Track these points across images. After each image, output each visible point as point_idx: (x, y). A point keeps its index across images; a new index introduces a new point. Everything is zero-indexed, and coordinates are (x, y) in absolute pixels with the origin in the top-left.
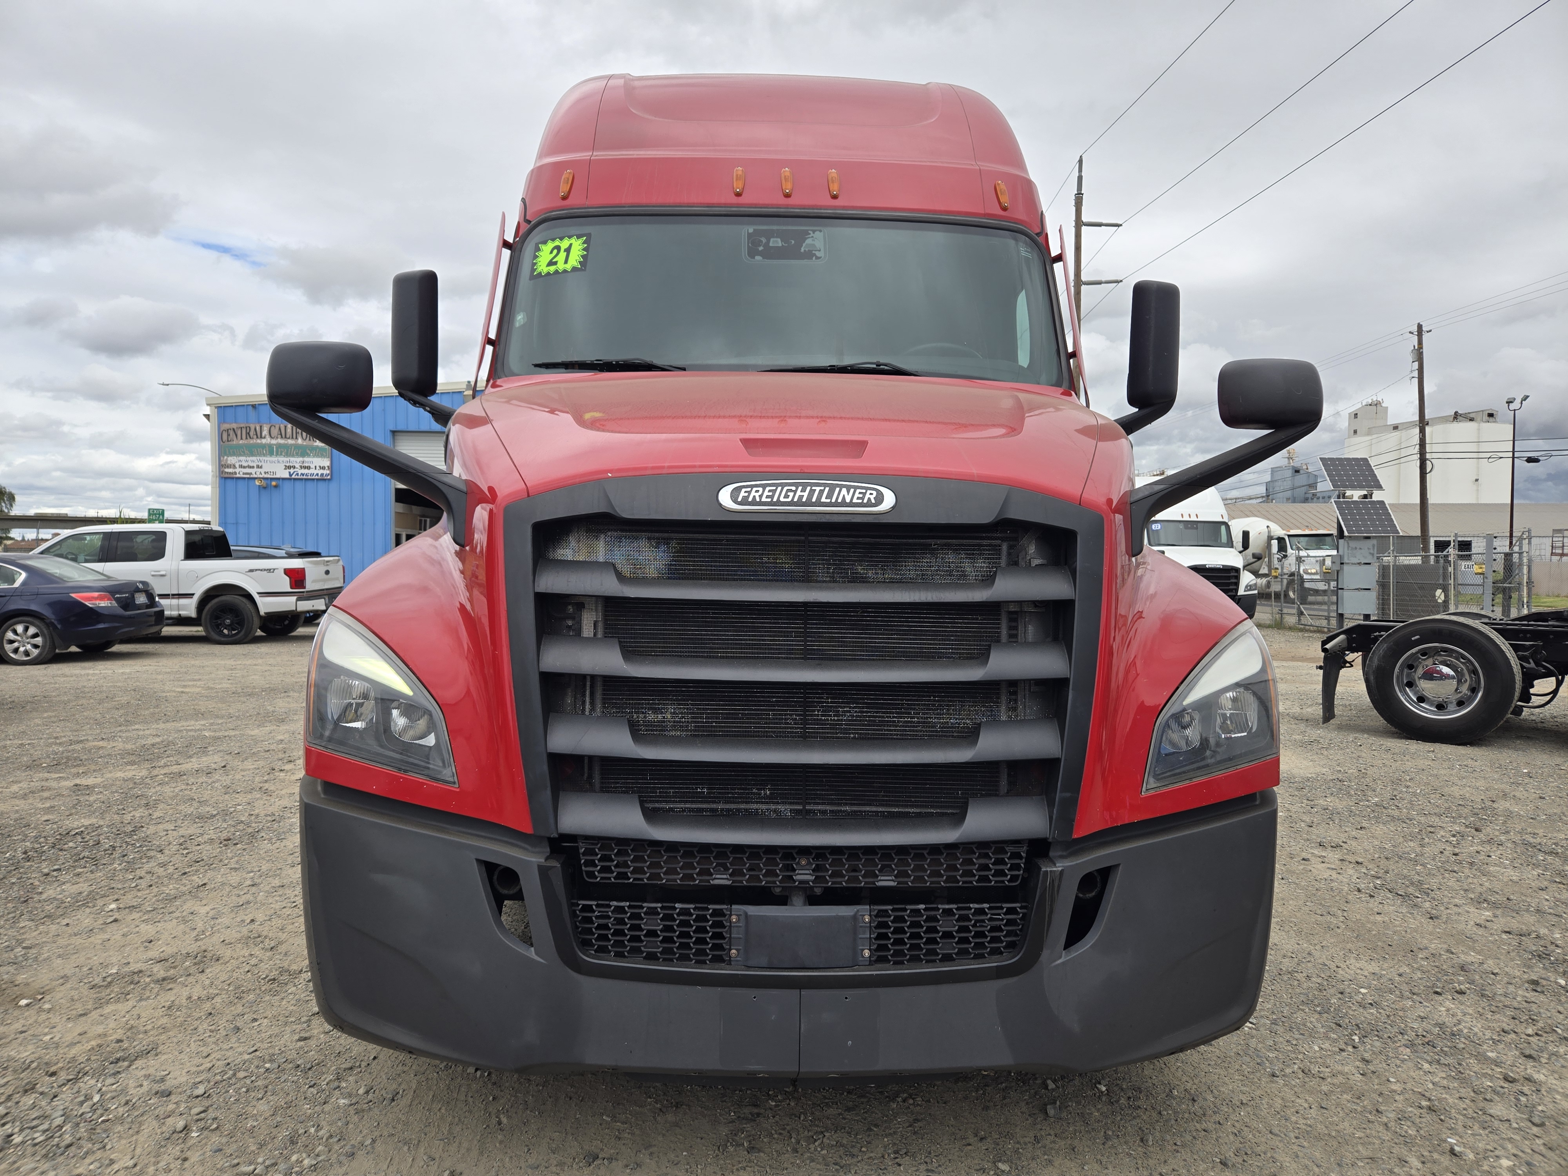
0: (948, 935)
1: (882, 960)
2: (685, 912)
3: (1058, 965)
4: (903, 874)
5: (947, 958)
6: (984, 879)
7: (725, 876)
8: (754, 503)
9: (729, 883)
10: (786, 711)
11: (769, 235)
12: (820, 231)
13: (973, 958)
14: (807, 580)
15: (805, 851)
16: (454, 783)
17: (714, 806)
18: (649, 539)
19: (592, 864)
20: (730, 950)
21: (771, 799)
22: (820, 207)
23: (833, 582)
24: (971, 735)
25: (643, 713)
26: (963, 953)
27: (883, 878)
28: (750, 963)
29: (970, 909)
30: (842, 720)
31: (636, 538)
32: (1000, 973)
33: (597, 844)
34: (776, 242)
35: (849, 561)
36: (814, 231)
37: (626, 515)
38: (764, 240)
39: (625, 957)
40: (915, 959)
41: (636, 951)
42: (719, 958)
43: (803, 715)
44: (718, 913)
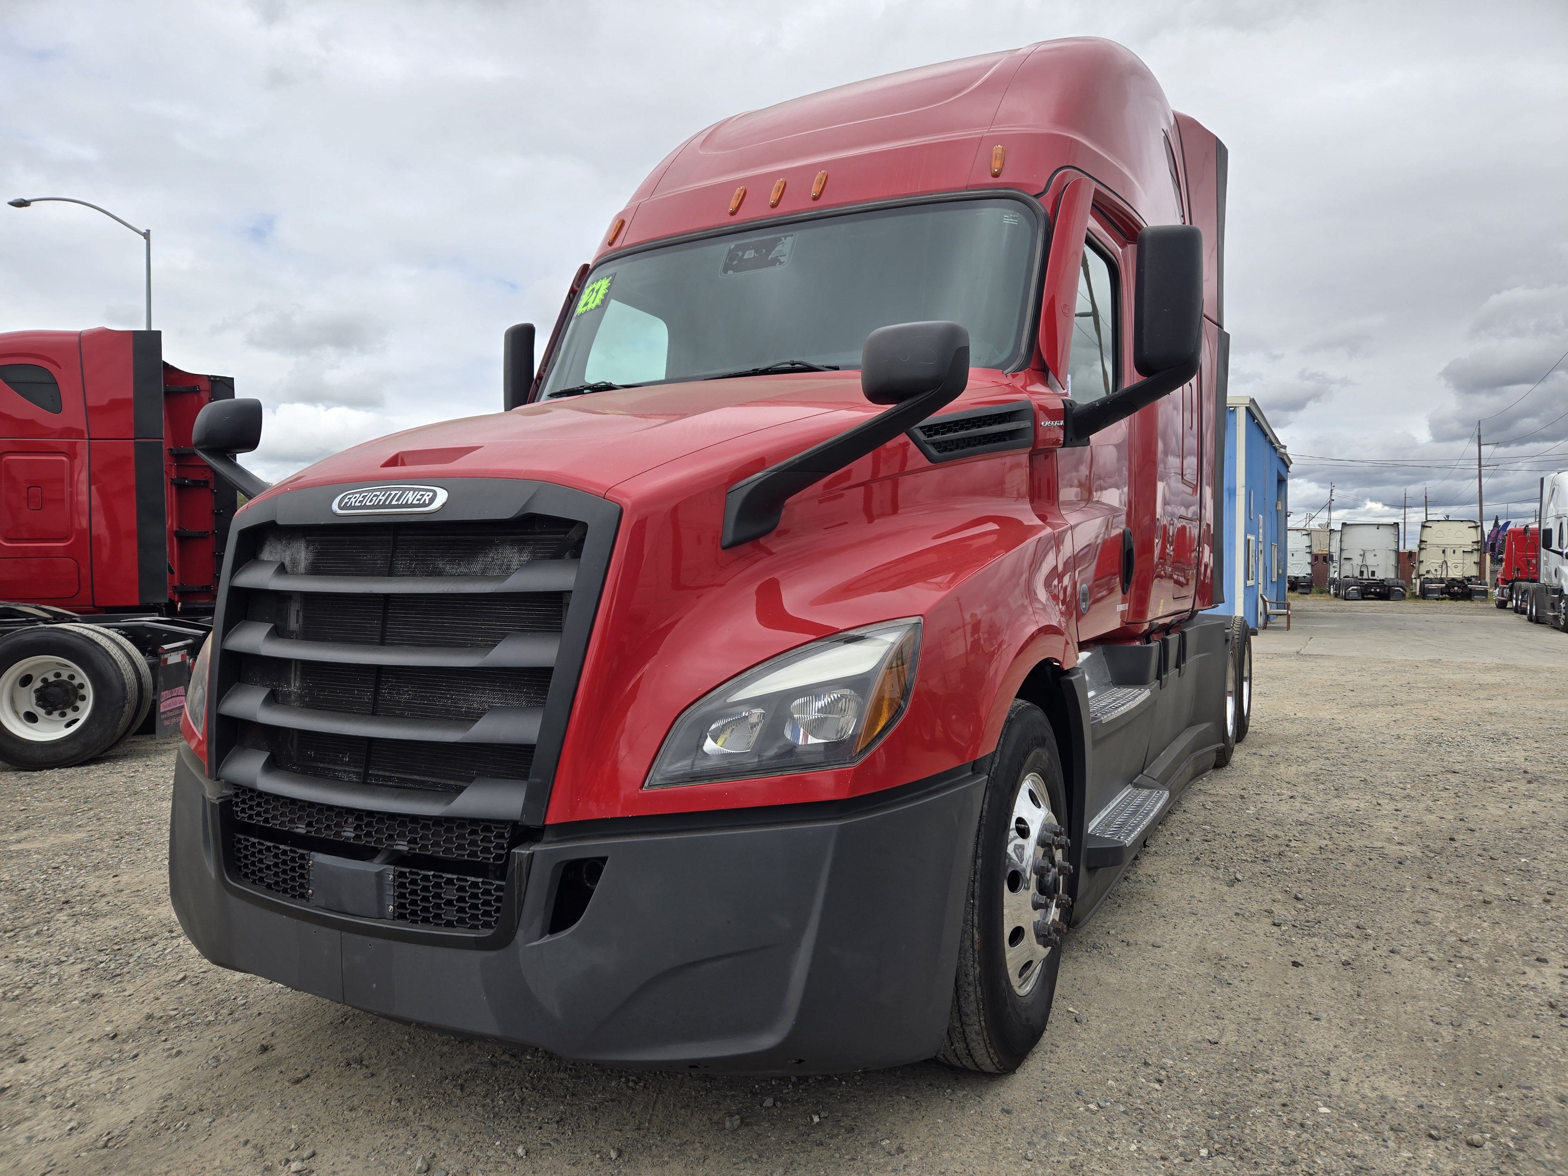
0: (449, 903)
1: (402, 917)
2: (285, 853)
3: (533, 946)
4: (412, 841)
5: (449, 924)
6: (473, 854)
7: (303, 826)
9: (306, 832)
11: (744, 248)
12: (792, 235)
13: (469, 928)
14: (390, 572)
15: (350, 811)
16: (202, 734)
18: (305, 541)
19: (238, 805)
20: (309, 889)
21: (348, 765)
22: (799, 212)
23: (412, 574)
24: (472, 717)
26: (461, 921)
27: (400, 842)
28: (319, 904)
29: (467, 881)
31: (298, 541)
32: (479, 945)
34: (750, 254)
35: (432, 556)
36: (785, 237)
38: (740, 254)
40: (425, 920)
41: (261, 881)
42: (302, 896)
43: (377, 692)
44: (302, 857)
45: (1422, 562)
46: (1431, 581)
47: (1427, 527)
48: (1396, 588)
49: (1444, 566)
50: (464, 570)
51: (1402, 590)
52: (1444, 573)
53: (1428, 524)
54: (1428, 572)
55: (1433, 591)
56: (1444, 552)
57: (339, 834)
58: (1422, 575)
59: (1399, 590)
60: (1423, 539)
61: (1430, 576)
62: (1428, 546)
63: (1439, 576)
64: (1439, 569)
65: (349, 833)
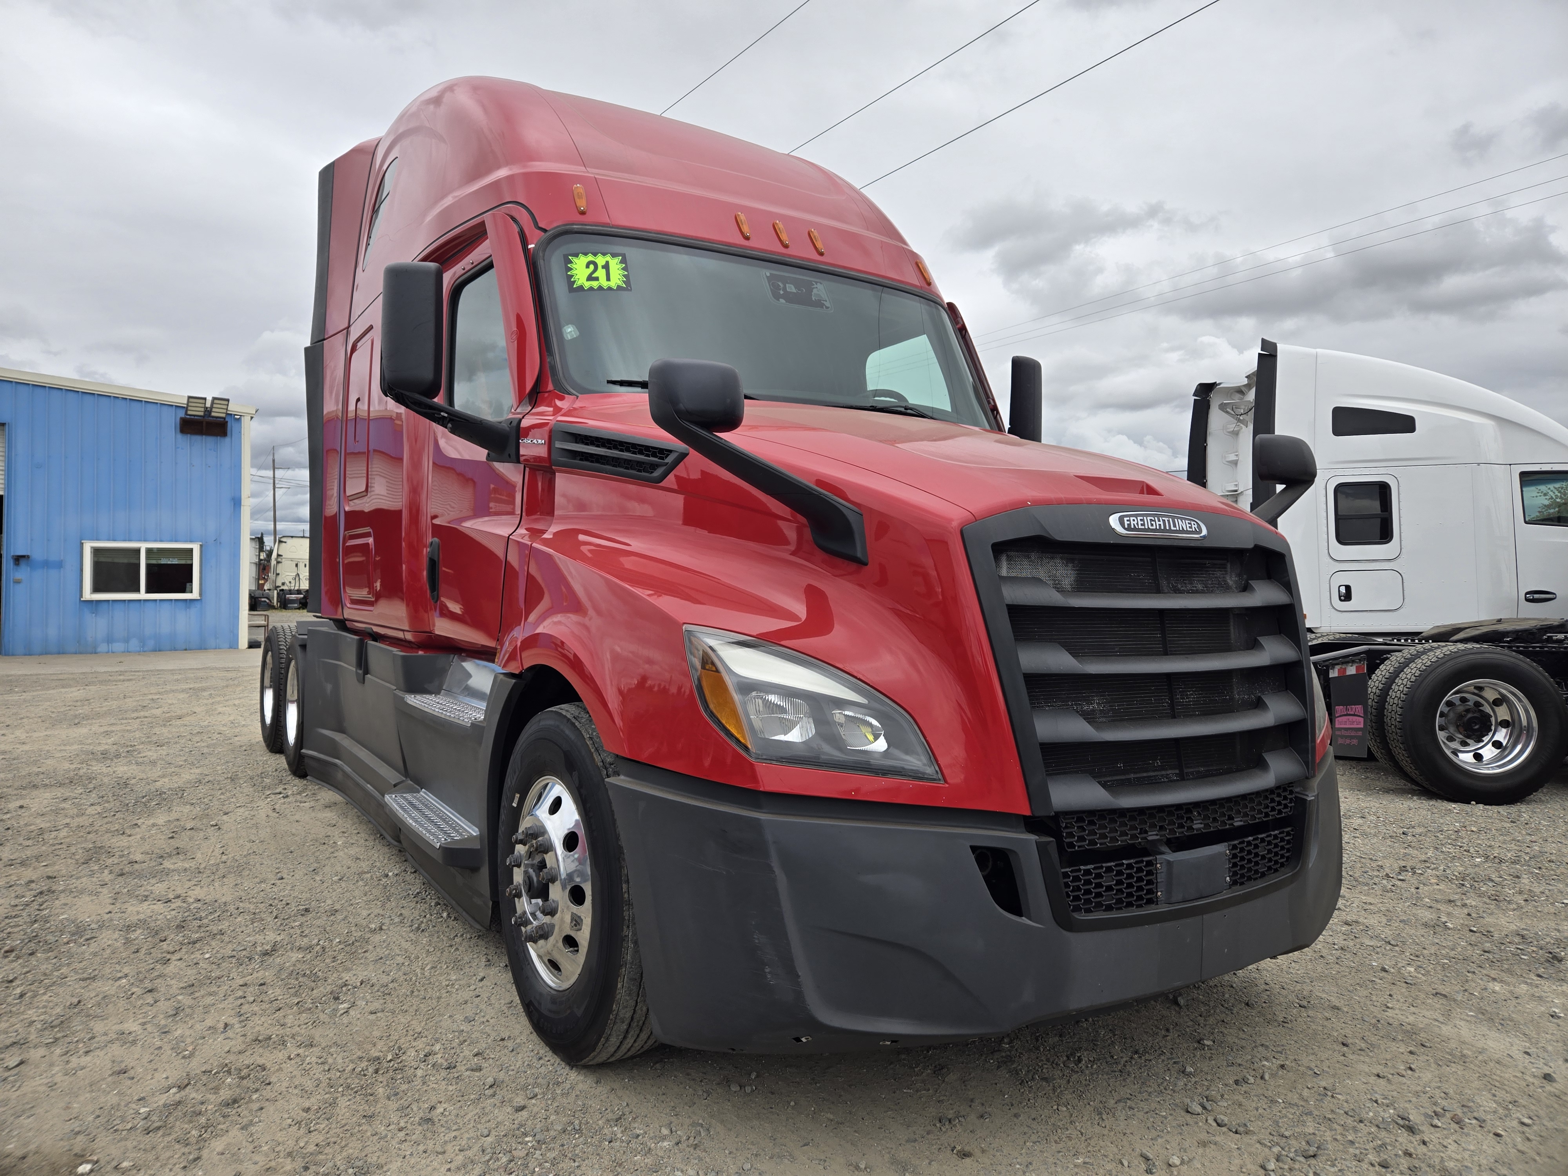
0: (1263, 857)
1: (1235, 883)
2: (1130, 866)
4: (1245, 815)
6: (1279, 812)
7: (1154, 833)
8: (1135, 529)
9: (1158, 837)
10: (1162, 696)
13: (1274, 872)
14: (1157, 590)
15: (1197, 805)
16: (940, 780)
17: (1128, 777)
18: (1062, 558)
19: (1071, 835)
20: (1157, 892)
21: (1162, 768)
25: (1080, 704)
28: (1174, 899)
30: (1190, 701)
31: (1052, 558)
32: (1292, 880)
33: (1073, 818)
36: (816, 283)
37: (1059, 537)
39: (1092, 912)
41: (1099, 905)
42: (1150, 902)
43: (1171, 699)
44: (1149, 863)
45: (278, 574)
46: (291, 592)
47: (282, 542)
48: (263, 599)
49: (297, 579)
50: (1189, 587)
51: (267, 601)
52: (297, 585)
53: (283, 540)
54: (283, 584)
55: (293, 601)
56: (297, 565)
57: (1190, 828)
58: (278, 587)
59: (265, 601)
60: (280, 553)
61: (285, 588)
62: (283, 560)
63: (296, 588)
64: (293, 582)
65: (1198, 825)
